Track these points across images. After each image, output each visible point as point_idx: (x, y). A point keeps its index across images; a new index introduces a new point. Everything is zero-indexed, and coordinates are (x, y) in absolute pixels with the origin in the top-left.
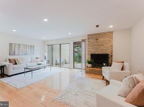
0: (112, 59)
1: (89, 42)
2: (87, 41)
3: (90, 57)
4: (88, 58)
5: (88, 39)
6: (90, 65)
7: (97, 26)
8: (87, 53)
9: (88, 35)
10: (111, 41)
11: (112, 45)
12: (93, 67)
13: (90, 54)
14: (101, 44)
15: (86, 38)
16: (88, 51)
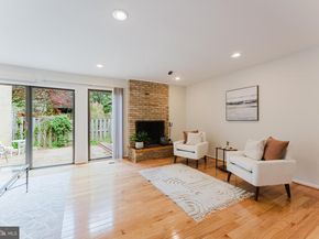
1: (131, 95)
2: (127, 92)
3: (134, 127)
4: (130, 129)
5: (131, 89)
6: (139, 145)
7: (170, 73)
8: (127, 119)
9: (130, 81)
11: (168, 108)
12: (145, 147)
13: (134, 120)
14: (153, 103)
15: (126, 86)
16: (130, 115)
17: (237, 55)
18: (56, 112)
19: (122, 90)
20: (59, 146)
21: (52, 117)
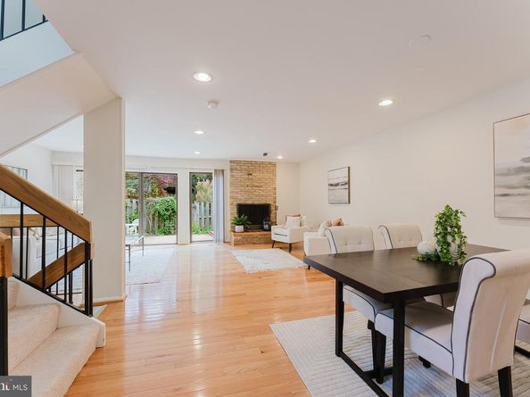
0: (276, 213)
1: (232, 176)
2: (228, 174)
3: (235, 210)
4: (231, 213)
5: (232, 170)
6: (239, 228)
7: (265, 154)
8: (228, 201)
9: (231, 162)
10: (273, 181)
11: (275, 189)
12: (246, 230)
13: (235, 203)
14: (257, 184)
15: (227, 168)
16: (231, 197)
17: (313, 141)
18: (161, 194)
19: (223, 171)
20: (165, 233)
21: (158, 199)
